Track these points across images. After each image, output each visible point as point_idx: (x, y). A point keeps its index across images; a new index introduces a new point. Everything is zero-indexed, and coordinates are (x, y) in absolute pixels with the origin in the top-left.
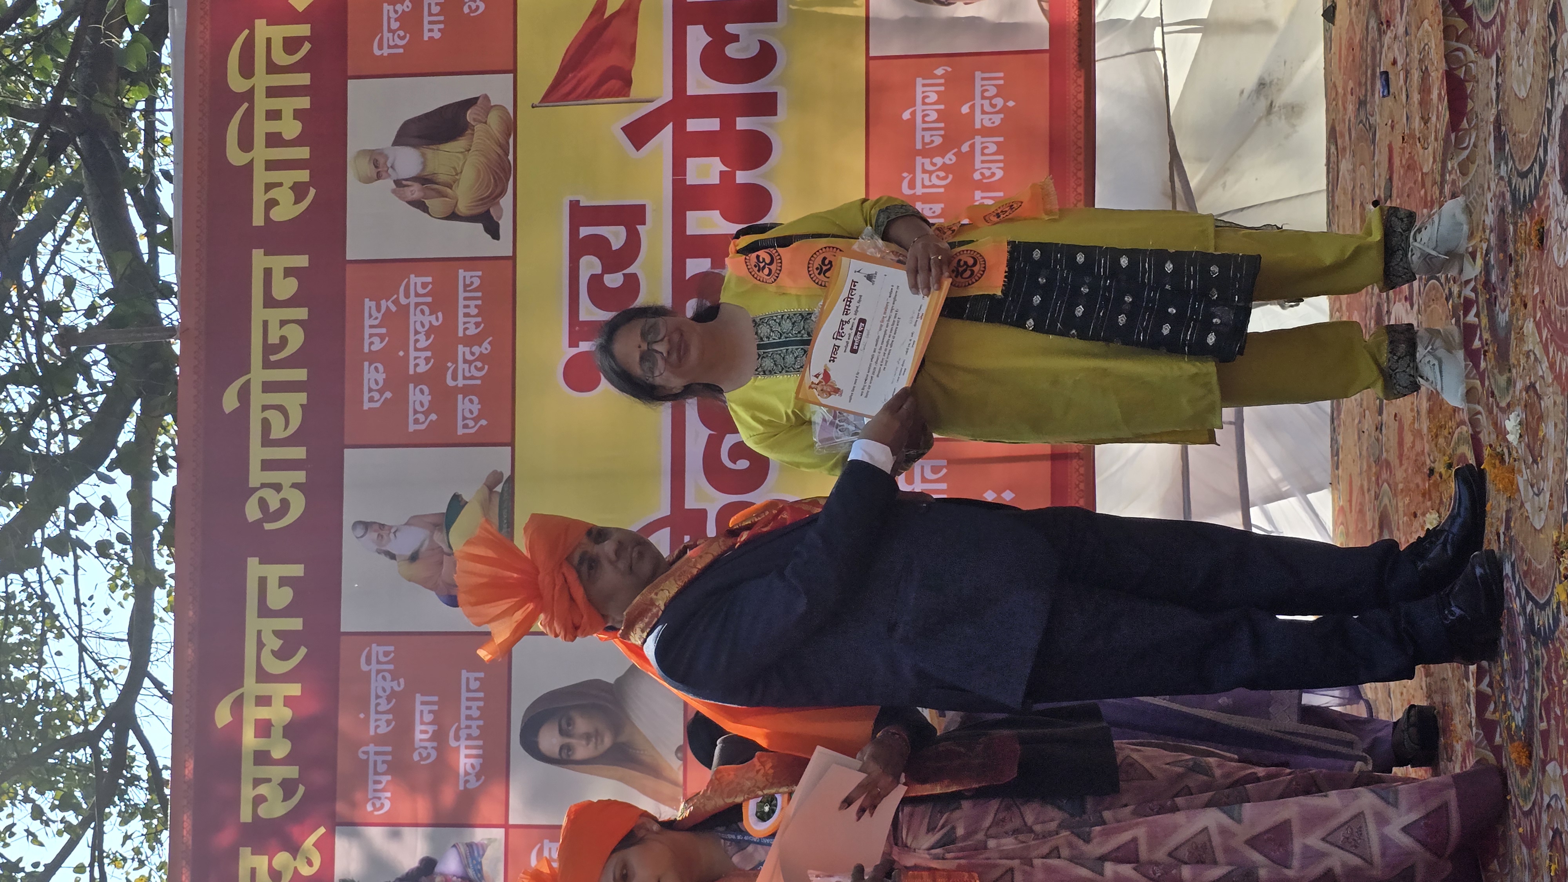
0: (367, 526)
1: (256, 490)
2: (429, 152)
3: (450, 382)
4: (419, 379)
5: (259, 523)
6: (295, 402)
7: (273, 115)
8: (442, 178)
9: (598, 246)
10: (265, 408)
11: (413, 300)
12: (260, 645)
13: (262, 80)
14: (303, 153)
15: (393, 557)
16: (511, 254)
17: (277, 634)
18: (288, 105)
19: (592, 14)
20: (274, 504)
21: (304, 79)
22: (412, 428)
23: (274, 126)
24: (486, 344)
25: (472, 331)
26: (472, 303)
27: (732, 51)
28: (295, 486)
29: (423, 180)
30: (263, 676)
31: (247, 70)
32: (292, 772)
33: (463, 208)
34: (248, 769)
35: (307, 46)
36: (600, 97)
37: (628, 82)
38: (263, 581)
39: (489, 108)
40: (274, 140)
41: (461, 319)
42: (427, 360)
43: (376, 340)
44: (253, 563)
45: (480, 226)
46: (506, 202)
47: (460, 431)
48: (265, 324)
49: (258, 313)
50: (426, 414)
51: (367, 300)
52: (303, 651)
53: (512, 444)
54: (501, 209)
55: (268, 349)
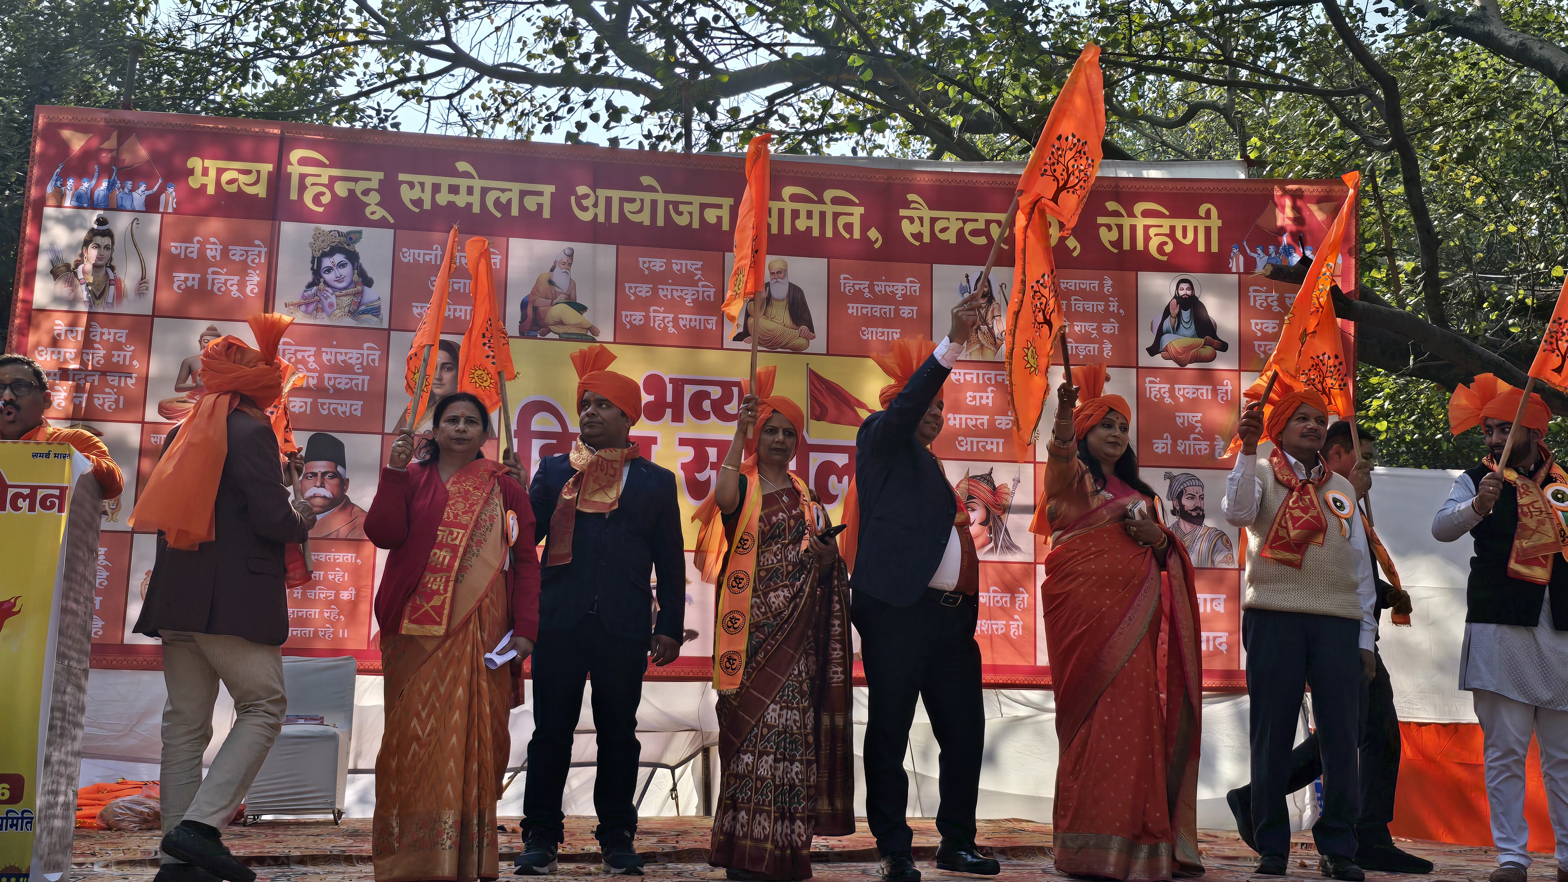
0: (571, 256)
1: (595, 193)
2: (784, 303)
3: (652, 308)
4: (655, 290)
5: (575, 193)
6: (645, 218)
7: (810, 215)
8: (770, 310)
9: (727, 397)
10: (642, 201)
11: (701, 289)
12: (503, 190)
13: (830, 209)
14: (787, 231)
15: (552, 270)
16: (724, 347)
17: (510, 200)
18: (815, 224)
19: (858, 401)
20: (585, 203)
21: (829, 233)
22: (627, 285)
23: (803, 215)
24: (673, 330)
25: (681, 323)
26: (697, 323)
27: (833, 479)
28: (596, 215)
29: (769, 300)
30: (485, 191)
31: (836, 201)
32: (427, 206)
33: (751, 321)
34: (429, 180)
35: (847, 236)
36: (811, 404)
37: (818, 418)
38: (540, 194)
39: (808, 339)
40: (795, 214)
41: (688, 317)
42: (666, 296)
43: (679, 267)
44: (552, 188)
45: (741, 330)
47: (624, 313)
48: (691, 203)
49: (698, 200)
50: (635, 294)
51: (701, 263)
52: (499, 215)
55: (676, 204)
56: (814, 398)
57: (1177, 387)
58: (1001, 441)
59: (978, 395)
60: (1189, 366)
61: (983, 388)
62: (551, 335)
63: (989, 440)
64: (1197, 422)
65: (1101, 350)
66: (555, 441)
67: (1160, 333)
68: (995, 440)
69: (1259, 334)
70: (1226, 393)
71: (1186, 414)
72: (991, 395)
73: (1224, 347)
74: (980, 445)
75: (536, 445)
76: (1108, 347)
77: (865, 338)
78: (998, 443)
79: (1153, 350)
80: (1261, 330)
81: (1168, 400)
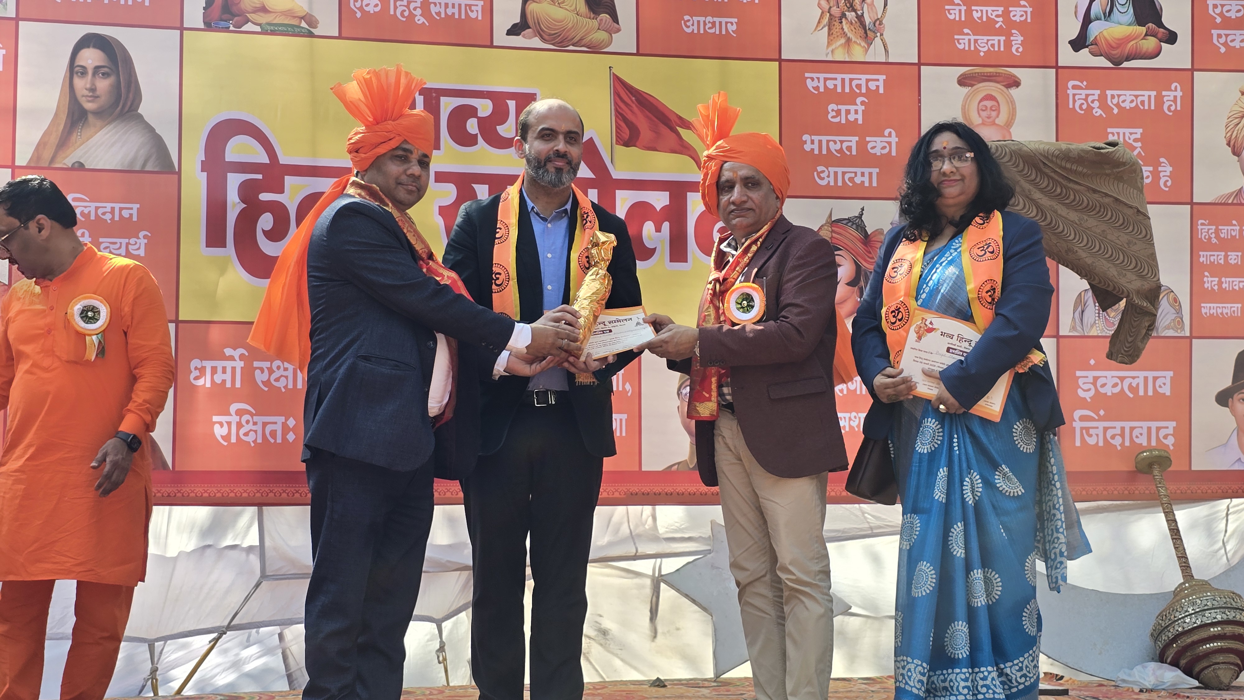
9: (500, 115)
16: (494, 44)
19: (680, 118)
24: (422, 20)
25: (434, 10)
26: (456, 11)
27: (649, 226)
33: (532, 7)
36: (616, 122)
37: (627, 144)
39: (610, 32)
45: (518, 20)
46: (536, 42)
53: (340, 37)
54: (530, 38)
56: (620, 115)
57: (1109, 93)
58: (875, 171)
59: (843, 108)
60: (1125, 65)
61: (849, 98)
62: (249, 27)
63: (859, 170)
64: (1136, 140)
65: (1008, 44)
66: (260, 177)
67: (1087, 20)
68: (867, 171)
69: (1219, 20)
70: (1175, 100)
71: (1121, 131)
72: (861, 108)
73: (1172, 38)
74: (847, 176)
75: (234, 181)
76: (1017, 39)
77: (689, 30)
78: (870, 174)
79: (1078, 44)
80: (1221, 14)
81: (1097, 112)
